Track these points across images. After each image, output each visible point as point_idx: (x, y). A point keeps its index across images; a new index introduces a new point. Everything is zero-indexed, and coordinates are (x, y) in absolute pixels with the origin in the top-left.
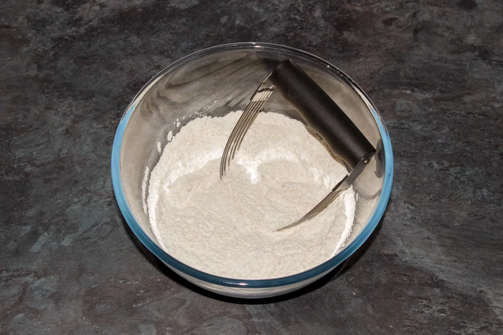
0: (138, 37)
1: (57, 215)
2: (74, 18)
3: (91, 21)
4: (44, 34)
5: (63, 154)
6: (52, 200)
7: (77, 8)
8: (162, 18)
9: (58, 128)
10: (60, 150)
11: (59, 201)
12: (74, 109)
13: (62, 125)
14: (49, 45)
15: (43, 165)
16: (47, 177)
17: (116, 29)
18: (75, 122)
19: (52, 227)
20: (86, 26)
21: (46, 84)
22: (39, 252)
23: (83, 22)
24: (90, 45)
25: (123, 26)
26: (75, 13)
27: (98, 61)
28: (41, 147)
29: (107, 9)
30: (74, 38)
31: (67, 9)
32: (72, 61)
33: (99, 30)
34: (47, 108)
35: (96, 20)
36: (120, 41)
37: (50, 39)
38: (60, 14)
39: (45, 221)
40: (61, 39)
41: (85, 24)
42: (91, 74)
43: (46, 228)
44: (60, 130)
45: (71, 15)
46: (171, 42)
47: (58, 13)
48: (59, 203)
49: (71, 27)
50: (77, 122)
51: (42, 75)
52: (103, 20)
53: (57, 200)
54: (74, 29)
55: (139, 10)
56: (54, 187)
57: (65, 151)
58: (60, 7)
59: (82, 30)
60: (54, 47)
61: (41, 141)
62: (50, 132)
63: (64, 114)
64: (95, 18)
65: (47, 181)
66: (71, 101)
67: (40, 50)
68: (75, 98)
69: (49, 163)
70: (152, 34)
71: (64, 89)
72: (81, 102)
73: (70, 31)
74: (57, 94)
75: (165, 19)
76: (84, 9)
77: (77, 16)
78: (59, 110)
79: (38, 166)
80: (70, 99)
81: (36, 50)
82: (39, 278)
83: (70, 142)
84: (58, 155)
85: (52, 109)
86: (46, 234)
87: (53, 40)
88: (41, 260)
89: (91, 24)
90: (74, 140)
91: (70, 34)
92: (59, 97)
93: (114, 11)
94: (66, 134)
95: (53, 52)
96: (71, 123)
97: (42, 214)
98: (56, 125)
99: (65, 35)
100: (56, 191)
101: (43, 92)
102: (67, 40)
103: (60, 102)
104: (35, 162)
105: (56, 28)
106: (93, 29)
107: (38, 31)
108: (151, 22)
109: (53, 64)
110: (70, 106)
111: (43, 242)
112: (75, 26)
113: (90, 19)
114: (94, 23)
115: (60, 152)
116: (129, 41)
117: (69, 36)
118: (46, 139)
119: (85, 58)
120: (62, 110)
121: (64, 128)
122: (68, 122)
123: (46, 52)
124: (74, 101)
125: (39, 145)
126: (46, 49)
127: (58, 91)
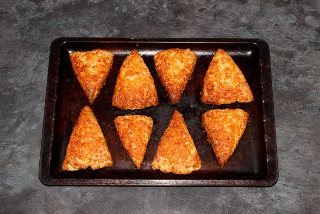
0: (72, 18)
1: (29, 113)
2: (40, 8)
3: (49, 9)
4: (24, 17)
5: (33, 81)
6: (27, 105)
7: (41, 2)
8: (85, 8)
9: (31, 67)
10: (32, 79)
11: (31, 106)
12: (39, 57)
13: (33, 65)
14: (27, 23)
15: (23, 87)
16: (25, 93)
17: (62, 14)
18: (39, 64)
19: (27, 119)
20: (46, 13)
21: (25, 44)
22: (20, 132)
23: (45, 10)
24: (48, 23)
25: (65, 13)
26: (41, 5)
27: (52, 31)
28: (22, 77)
29: (57, 3)
30: (40, 19)
31: (37, 3)
32: (38, 31)
33: (53, 15)
34: (26, 57)
35: (51, 9)
36: (64, 21)
37: (27, 20)
38: (33, 6)
39: (23, 116)
40: (33, 19)
41: (46, 11)
42: (48, 39)
43: (24, 120)
44: (32, 68)
45: (38, 7)
46: (89, 21)
47: (32, 5)
48: (30, 107)
49: (38, 13)
50: (41, 64)
51: (23, 39)
52: (55, 9)
53: (29, 105)
54: (40, 14)
55: (73, 4)
56: (28, 98)
57: (34, 79)
58: (33, 2)
59: (44, 14)
60: (29, 24)
61: (22, 74)
62: (27, 70)
63: (34, 60)
64: (51, 8)
65: (24, 95)
66: (38, 53)
67: (23, 25)
68: (39, 51)
69: (26, 86)
70: (80, 17)
71: (34, 46)
72: (42, 53)
73: (38, 15)
74: (31, 49)
75: (86, 8)
76: (45, 3)
77: (42, 7)
78: (32, 57)
79: (20, 87)
80: (37, 52)
81: (20, 25)
82: (20, 146)
83: (36, 75)
84: (31, 82)
85: (28, 57)
86: (23, 123)
87: (29, 20)
88: (21, 136)
89: (48, 11)
90: (39, 74)
91: (38, 17)
92: (31, 51)
93: (60, 4)
94: (35, 71)
95: (29, 27)
96: (37, 65)
97: (22, 112)
98: (30, 66)
99: (36, 17)
100: (29, 100)
101: (24, 48)
102: (36, 20)
103: (33, 53)
104: (19, 85)
105: (31, 14)
106: (50, 14)
107: (22, 15)
108: (79, 10)
109: (29, 33)
110: (37, 55)
111: (22, 127)
112: (40, 12)
113: (48, 8)
114: (50, 11)
115: (32, 80)
116: (68, 21)
117: (37, 18)
118: (24, 73)
119: (45, 30)
120: (33, 58)
121: (34, 67)
122: (36, 64)
123: (25, 26)
124: (39, 53)
125: (21, 76)
126: (26, 25)
127: (31, 48)
